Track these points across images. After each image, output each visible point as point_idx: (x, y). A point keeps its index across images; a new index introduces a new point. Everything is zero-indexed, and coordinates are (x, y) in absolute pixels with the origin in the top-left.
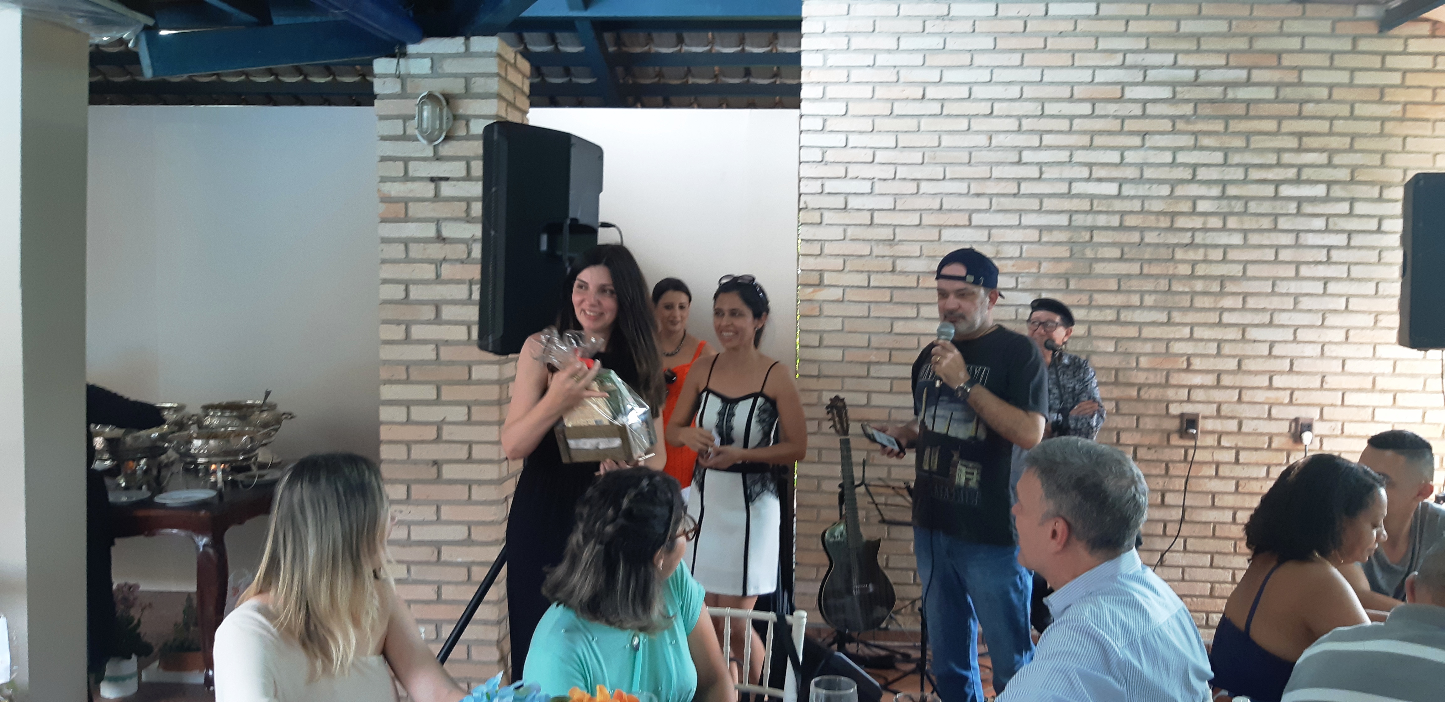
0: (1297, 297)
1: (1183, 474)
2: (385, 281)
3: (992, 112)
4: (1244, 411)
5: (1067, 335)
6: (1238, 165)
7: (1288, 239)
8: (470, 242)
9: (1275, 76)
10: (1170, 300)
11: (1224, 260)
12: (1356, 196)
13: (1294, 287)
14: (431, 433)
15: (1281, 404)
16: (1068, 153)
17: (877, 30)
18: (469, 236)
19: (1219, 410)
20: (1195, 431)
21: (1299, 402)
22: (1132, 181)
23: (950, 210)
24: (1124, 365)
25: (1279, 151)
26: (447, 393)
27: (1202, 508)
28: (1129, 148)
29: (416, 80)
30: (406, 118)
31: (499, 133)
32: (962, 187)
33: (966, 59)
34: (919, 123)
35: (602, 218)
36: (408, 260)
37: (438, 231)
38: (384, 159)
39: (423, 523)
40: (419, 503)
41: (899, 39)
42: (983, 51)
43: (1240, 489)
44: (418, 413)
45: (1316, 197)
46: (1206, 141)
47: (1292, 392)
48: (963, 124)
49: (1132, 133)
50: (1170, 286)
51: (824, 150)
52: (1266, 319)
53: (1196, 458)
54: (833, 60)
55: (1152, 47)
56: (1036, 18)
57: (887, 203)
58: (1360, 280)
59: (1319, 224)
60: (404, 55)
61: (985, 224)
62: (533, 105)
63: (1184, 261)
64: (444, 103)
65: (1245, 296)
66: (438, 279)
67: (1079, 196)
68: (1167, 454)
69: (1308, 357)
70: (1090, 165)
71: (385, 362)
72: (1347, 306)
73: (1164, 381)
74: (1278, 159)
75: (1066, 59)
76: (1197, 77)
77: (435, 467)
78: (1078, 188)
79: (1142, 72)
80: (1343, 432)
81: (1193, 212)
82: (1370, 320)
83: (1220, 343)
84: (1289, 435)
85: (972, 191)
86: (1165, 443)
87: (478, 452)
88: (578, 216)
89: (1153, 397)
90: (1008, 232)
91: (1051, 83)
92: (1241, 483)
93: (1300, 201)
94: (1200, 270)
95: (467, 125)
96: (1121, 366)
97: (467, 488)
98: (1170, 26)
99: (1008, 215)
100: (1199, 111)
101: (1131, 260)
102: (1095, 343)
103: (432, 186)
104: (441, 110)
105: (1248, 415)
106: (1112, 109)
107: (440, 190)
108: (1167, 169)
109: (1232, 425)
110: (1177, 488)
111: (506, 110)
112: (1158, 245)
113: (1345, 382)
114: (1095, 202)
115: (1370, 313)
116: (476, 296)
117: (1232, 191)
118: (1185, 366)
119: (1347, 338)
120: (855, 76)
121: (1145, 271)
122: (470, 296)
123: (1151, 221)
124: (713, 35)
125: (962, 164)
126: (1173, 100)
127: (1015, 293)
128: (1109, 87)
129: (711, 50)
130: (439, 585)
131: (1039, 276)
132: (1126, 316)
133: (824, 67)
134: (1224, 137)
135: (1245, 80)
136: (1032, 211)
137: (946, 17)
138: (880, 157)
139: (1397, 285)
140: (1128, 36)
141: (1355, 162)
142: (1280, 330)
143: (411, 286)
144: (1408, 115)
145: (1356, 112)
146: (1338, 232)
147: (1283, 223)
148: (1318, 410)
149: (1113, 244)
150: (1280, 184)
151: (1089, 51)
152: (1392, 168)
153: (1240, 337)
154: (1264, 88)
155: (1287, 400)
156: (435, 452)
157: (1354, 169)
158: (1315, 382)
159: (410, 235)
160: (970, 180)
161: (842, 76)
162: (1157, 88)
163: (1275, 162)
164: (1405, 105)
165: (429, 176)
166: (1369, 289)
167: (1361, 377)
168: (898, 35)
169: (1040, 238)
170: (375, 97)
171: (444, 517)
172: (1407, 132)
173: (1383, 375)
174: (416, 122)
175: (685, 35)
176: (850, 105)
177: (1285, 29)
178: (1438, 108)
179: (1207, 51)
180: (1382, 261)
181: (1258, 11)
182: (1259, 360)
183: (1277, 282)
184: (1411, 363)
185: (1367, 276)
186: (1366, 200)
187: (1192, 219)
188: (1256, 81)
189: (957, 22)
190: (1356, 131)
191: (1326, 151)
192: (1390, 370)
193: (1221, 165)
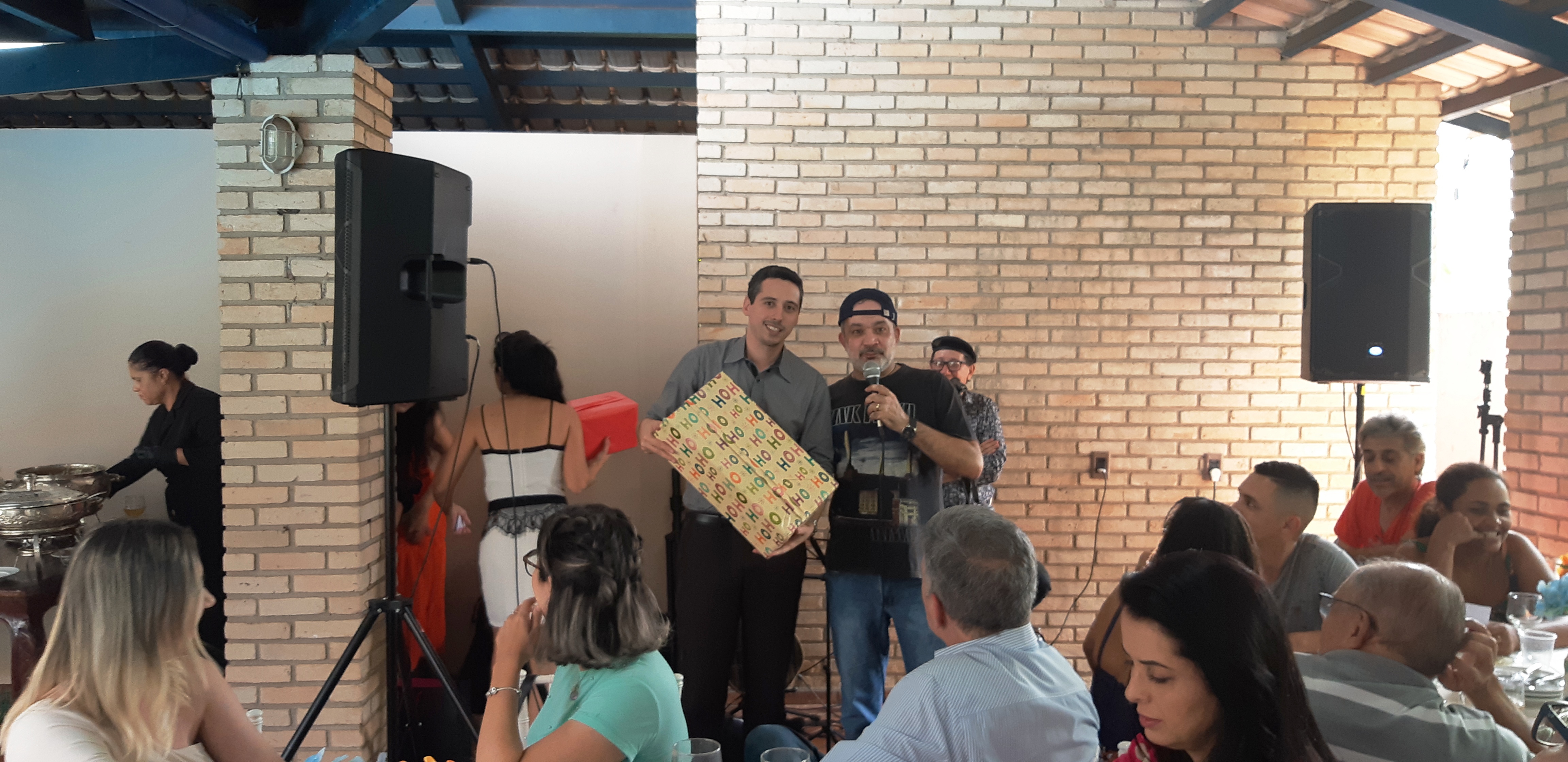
0: (1203, 331)
1: (1094, 515)
2: (226, 326)
3: (896, 140)
4: (1155, 449)
5: (971, 372)
6: (1143, 196)
7: (1192, 272)
8: (324, 282)
9: (1178, 104)
10: (1078, 337)
11: (1132, 294)
12: (1259, 227)
13: (1200, 321)
14: (280, 495)
15: (1190, 440)
16: (974, 184)
17: (776, 51)
18: (324, 275)
19: (1128, 448)
20: (1104, 471)
21: (1206, 438)
22: (1039, 213)
23: (856, 244)
24: (1033, 403)
25: (1184, 181)
26: (299, 450)
27: (1114, 549)
28: (1034, 179)
29: (262, 102)
30: (249, 144)
31: (355, 162)
32: (868, 220)
33: (868, 85)
34: (822, 151)
35: (471, 254)
36: (252, 302)
37: (288, 270)
38: (224, 190)
39: (273, 596)
40: (268, 574)
41: (799, 62)
42: (887, 76)
43: (1151, 529)
44: (265, 473)
45: (1220, 228)
46: (1111, 171)
47: (1200, 427)
48: (867, 154)
49: (1038, 163)
50: (1078, 321)
51: (723, 179)
52: (1173, 353)
53: (1107, 499)
54: (730, 83)
55: (1057, 73)
56: (941, 42)
57: (790, 236)
58: (1264, 313)
59: (1224, 255)
60: (247, 74)
61: (891, 258)
62: (396, 128)
63: (1092, 296)
64: (293, 128)
65: (1153, 330)
66: (288, 323)
67: (986, 229)
68: (1078, 495)
69: (1216, 392)
70: (997, 197)
72: (1252, 339)
73: (1073, 420)
74: (1184, 189)
75: (971, 86)
76: (1102, 104)
77: (287, 533)
78: (986, 220)
79: (1047, 99)
81: (1101, 245)
82: (1274, 353)
83: (1128, 379)
84: (1198, 472)
85: (878, 224)
86: (1076, 484)
87: (335, 515)
88: (443, 251)
89: (1062, 436)
90: (915, 266)
91: (956, 111)
92: (1152, 523)
93: (1205, 232)
94: (1108, 304)
95: (320, 152)
96: (1030, 405)
97: (323, 555)
98: (1074, 52)
99: (914, 249)
100: (1105, 141)
101: (1039, 295)
102: (1004, 381)
103: (281, 219)
104: (290, 136)
105: (1157, 453)
106: (1017, 138)
107: (289, 224)
108: (1073, 200)
109: (1142, 464)
110: (1089, 530)
111: (364, 135)
112: (1065, 279)
113: (1252, 417)
114: (1002, 235)
115: (1275, 346)
116: (330, 341)
117: (1138, 222)
118: (1094, 403)
119: (1253, 372)
120: (755, 100)
121: (1053, 306)
122: (325, 341)
123: (1058, 254)
124: (606, 53)
125: (867, 195)
126: (1079, 129)
127: (923, 331)
128: (1014, 115)
129: (604, 69)
130: (292, 665)
131: (947, 312)
132: (1034, 352)
133: (721, 90)
134: (1129, 167)
135: (1150, 109)
136: (939, 245)
137: (848, 40)
138: (782, 187)
139: (1299, 318)
140: (1033, 62)
141: (1258, 192)
142: (1187, 365)
143: (257, 331)
144: (1309, 144)
145: (1260, 141)
146: (1241, 264)
147: (1189, 256)
148: (1226, 446)
149: (1021, 279)
150: (1186, 216)
151: (994, 77)
152: (1294, 198)
153: (1148, 373)
154: (1169, 117)
155: (1195, 437)
156: (287, 516)
157: (1257, 200)
158: (1223, 418)
159: (255, 274)
160: (875, 212)
161: (740, 100)
162: (1062, 117)
163: (1180, 193)
164: (1306, 134)
165: (276, 208)
166: (1274, 321)
167: (1267, 412)
168: (798, 58)
169: (947, 273)
170: (214, 120)
171: (296, 589)
172: (1308, 162)
173: (1288, 409)
174: (260, 149)
175: (575, 52)
176: (750, 132)
177: (1188, 56)
178: (1338, 136)
179: (1112, 78)
180: (1286, 293)
181: (1162, 38)
182: (1167, 396)
183: (1184, 316)
184: (1316, 396)
185: (1271, 309)
186: (1269, 231)
187: (1099, 252)
188: (1160, 109)
189: (859, 46)
190: (1259, 161)
191: (1228, 181)
192: (1295, 403)
193: (1127, 196)
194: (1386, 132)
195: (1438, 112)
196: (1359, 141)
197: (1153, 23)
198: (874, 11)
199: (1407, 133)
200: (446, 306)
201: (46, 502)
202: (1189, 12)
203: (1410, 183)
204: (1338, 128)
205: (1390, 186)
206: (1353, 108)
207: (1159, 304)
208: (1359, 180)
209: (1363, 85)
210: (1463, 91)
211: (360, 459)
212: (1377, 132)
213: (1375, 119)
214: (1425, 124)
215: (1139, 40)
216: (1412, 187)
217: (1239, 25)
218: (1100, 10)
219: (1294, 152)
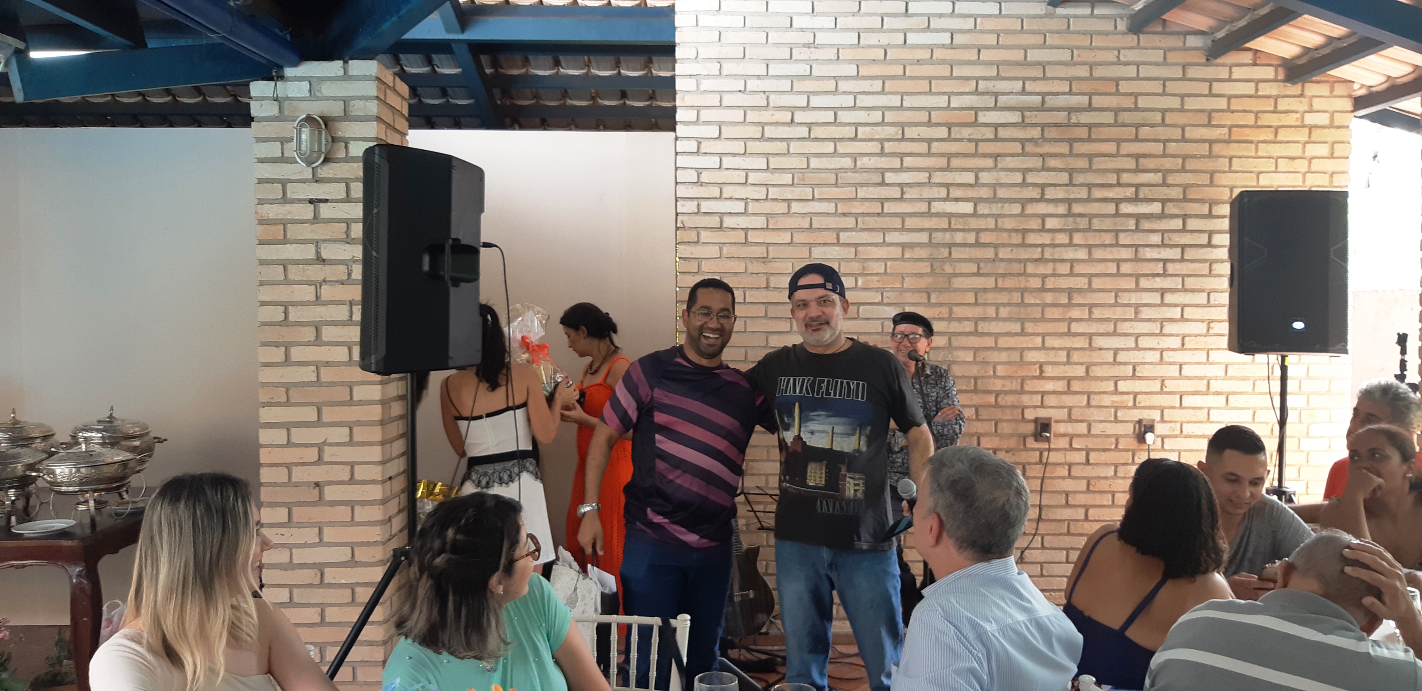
0: (1137, 307)
1: (1039, 475)
2: (263, 304)
3: (856, 135)
4: (1094, 414)
5: (929, 345)
6: (1082, 185)
7: (1127, 254)
8: (350, 263)
9: (1113, 102)
10: (1023, 313)
11: (1072, 274)
12: (1188, 213)
13: (1134, 298)
14: (312, 455)
15: (1126, 407)
16: (927, 175)
17: (747, 56)
18: (350, 257)
19: (1069, 414)
20: (1048, 435)
21: (1141, 405)
22: (986, 200)
23: (819, 229)
24: (982, 373)
25: (1118, 172)
26: (328, 415)
27: (1056, 506)
28: (982, 170)
29: (294, 103)
30: (284, 141)
31: (380, 156)
32: (830, 207)
33: (831, 85)
34: (788, 145)
35: (484, 239)
36: (287, 282)
38: (261, 181)
39: (305, 545)
40: (300, 525)
41: (767, 65)
42: (847, 78)
43: (1091, 488)
44: (298, 435)
45: (1152, 214)
46: (1053, 163)
47: (1136, 395)
48: (829, 147)
49: (985, 155)
50: (1022, 298)
51: (699, 171)
52: (1110, 327)
53: (1051, 460)
54: (705, 85)
55: (1002, 74)
56: (896, 46)
57: (760, 222)
58: (1193, 291)
59: (1156, 239)
60: (281, 77)
61: (851, 242)
62: (411, 127)
63: (1035, 275)
64: (323, 126)
65: (1091, 307)
66: (318, 300)
67: (938, 215)
68: (1023, 457)
69: (1150, 363)
70: (947, 186)
71: (264, 385)
72: (1182, 315)
73: (1019, 388)
74: (1118, 179)
75: (924, 86)
76: (1043, 102)
77: (317, 488)
78: (937, 207)
79: (993, 98)
80: (1181, 431)
81: (1043, 229)
82: (1202, 328)
83: (1069, 351)
84: (1134, 435)
85: (840, 211)
86: (1022, 447)
87: (360, 473)
88: (460, 238)
89: (1009, 404)
90: (874, 249)
91: (910, 109)
92: (1092, 482)
93: (1138, 217)
94: (1050, 283)
95: (346, 147)
96: (979, 375)
97: (350, 508)
98: (1019, 55)
99: (873, 234)
100: (1046, 135)
101: (986, 275)
102: (955, 353)
103: (311, 207)
104: (320, 133)
105: (1096, 418)
106: (966, 132)
107: (319, 212)
108: (1018, 189)
109: (1082, 428)
111: (386, 133)
112: (1011, 260)
113: (1183, 386)
114: (953, 221)
115: (1203, 321)
116: (357, 316)
117: (1077, 209)
118: (1038, 373)
119: (1183, 345)
120: (728, 100)
121: (1000, 285)
122: (351, 317)
123: (1004, 238)
124: (589, 59)
125: (829, 185)
126: (1022, 124)
127: (881, 307)
128: (963, 112)
129: (587, 74)
130: (322, 608)
131: (903, 290)
132: (983, 327)
133: (698, 91)
134: (1068, 159)
135: (1087, 106)
136: (895, 230)
137: (812, 45)
138: (753, 178)
139: (1226, 295)
140: (980, 64)
141: (1187, 181)
142: (1123, 338)
143: (290, 308)
144: (1233, 138)
145: (1188, 135)
146: (1172, 246)
147: (1124, 239)
148: (1159, 412)
149: (970, 260)
150: (1120, 203)
151: (944, 78)
152: (1221, 186)
153: (1087, 346)
154: (1104, 114)
155: (1131, 404)
156: (318, 474)
157: (1186, 187)
158: (1156, 386)
159: (289, 257)
160: (837, 200)
161: (715, 100)
162: (1007, 113)
163: (1115, 182)
164: (1231, 128)
165: (308, 197)
166: (1202, 299)
167: (1196, 381)
168: (767, 62)
169: (903, 255)
170: (252, 119)
171: (326, 539)
172: (1232, 153)
173: (1216, 378)
174: (294, 144)
175: (562, 58)
176: (723, 128)
177: (1122, 58)
178: (1259, 130)
179: (1052, 78)
180: (1213, 273)
181: (1097, 42)
182: (1105, 367)
183: (1120, 294)
184: (1241, 366)
185: (1199, 287)
186: (1197, 216)
187: (1041, 236)
188: (1097, 106)
189: (821, 50)
190: (1187, 153)
191: (1159, 172)
192: (1222, 373)
193: (1066, 185)
194: (1304, 126)
195: (1352, 109)
196: (1279, 134)
197: (1089, 29)
198: (836, 19)
199: (1323, 127)
200: (462, 284)
201: (99, 461)
202: (1122, 19)
203: (1325, 173)
204: (1259, 123)
205: (1308, 175)
206: (1273, 104)
207: (1097, 283)
208: (1279, 170)
209: (1281, 84)
210: (1374, 89)
211: (382, 423)
212: (1296, 127)
213: (1293, 114)
214: (1339, 119)
215: (1078, 44)
216: (1327, 176)
217: (1168, 30)
218: (1041, 17)
219: (1219, 144)
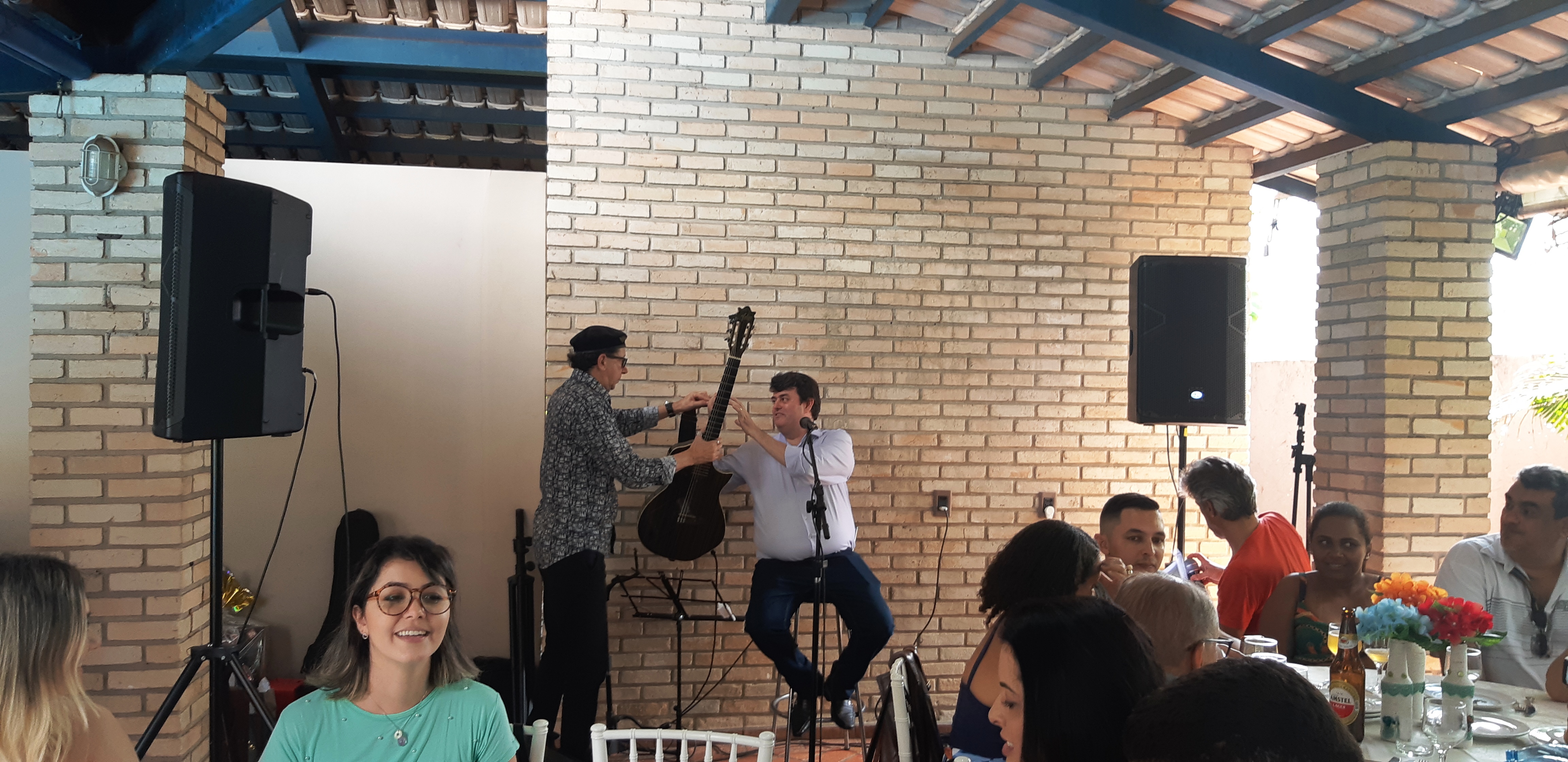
0: (1037, 375)
1: (936, 552)
2: (39, 357)
3: (747, 184)
4: (993, 487)
6: (981, 246)
7: (1028, 319)
8: (146, 311)
9: (1014, 159)
10: (921, 379)
11: (970, 339)
12: (1088, 277)
13: (1034, 365)
14: (94, 536)
15: (1026, 479)
16: (822, 230)
17: (628, 93)
18: (148, 304)
19: (968, 487)
20: (946, 509)
21: (1041, 477)
22: (884, 259)
23: (707, 285)
24: (878, 444)
25: (1019, 233)
26: (116, 489)
27: (955, 585)
28: (880, 226)
29: (83, 122)
30: (68, 166)
31: (185, 184)
32: (718, 261)
33: (720, 129)
34: (673, 193)
35: (308, 286)
36: (67, 331)
37: (107, 298)
38: (38, 212)
41: (650, 104)
42: (737, 122)
45: (1052, 278)
46: (952, 221)
47: (1036, 467)
48: (718, 196)
49: (883, 211)
50: (920, 364)
51: (572, 216)
52: (1010, 396)
53: (948, 536)
54: (580, 122)
55: (900, 126)
56: (790, 91)
57: (640, 275)
58: (1093, 358)
59: (1056, 303)
60: (68, 92)
62: (229, 156)
63: (933, 340)
64: (117, 150)
65: (991, 374)
66: (106, 354)
67: (833, 273)
68: (921, 532)
69: (1049, 433)
70: (843, 242)
71: (36, 453)
72: (1082, 383)
73: (916, 458)
74: (1018, 241)
75: (820, 135)
76: (943, 158)
78: (833, 265)
79: (892, 151)
80: (1082, 505)
81: (942, 291)
82: (1102, 397)
83: (968, 420)
84: (1033, 510)
85: (729, 266)
86: (919, 521)
87: (154, 558)
88: (280, 282)
89: (906, 475)
90: (763, 308)
91: (805, 159)
93: (1038, 281)
94: (949, 348)
95: (146, 175)
96: (875, 446)
97: (140, 600)
98: (918, 107)
99: (763, 291)
100: (945, 192)
101: (884, 338)
103: (100, 244)
104: (113, 157)
105: (995, 491)
106: (863, 186)
107: (109, 249)
108: (916, 248)
109: (981, 502)
110: (932, 566)
111: (195, 159)
112: (909, 323)
113: (1083, 457)
114: (849, 280)
115: (1103, 390)
116: (153, 373)
117: (976, 270)
118: (936, 444)
119: (1083, 414)
120: (606, 139)
121: (897, 349)
122: (146, 373)
123: (902, 299)
124: (450, 88)
125: (717, 237)
126: (921, 180)
128: (860, 165)
129: (448, 104)
131: (796, 353)
132: (879, 393)
133: (572, 128)
134: (968, 218)
135: (987, 163)
136: (788, 288)
137: (700, 85)
138: (633, 226)
139: (1126, 364)
140: (878, 115)
141: (1087, 245)
142: (1023, 406)
143: (70, 362)
144: (1134, 201)
145: (1088, 197)
146: (1073, 312)
147: (1024, 303)
148: (1059, 485)
149: (867, 322)
150: (1020, 265)
151: (841, 128)
152: (1120, 251)
153: (986, 415)
154: (1005, 172)
155: (1030, 476)
156: (101, 559)
157: (1086, 251)
158: (1056, 458)
159: (70, 302)
160: (726, 254)
161: (591, 139)
162: (905, 168)
163: (1015, 244)
164: (1131, 191)
165: (96, 232)
166: (1102, 366)
167: (1097, 452)
168: (650, 100)
169: (797, 315)
170: (30, 140)
172: (1133, 217)
173: (1116, 450)
174: (80, 170)
175: (418, 85)
176: (600, 171)
177: (1023, 114)
178: (1160, 194)
179: (952, 133)
180: (1113, 340)
181: (998, 96)
182: (1004, 437)
183: (1019, 360)
184: (1141, 437)
185: (1099, 354)
186: (1097, 281)
187: (940, 298)
188: (997, 164)
189: (710, 91)
190: (1088, 215)
191: (1061, 233)
192: (1123, 444)
193: (966, 245)
194: (1203, 191)
195: (1251, 175)
196: (1179, 199)
197: (990, 82)
199: (1223, 193)
200: (281, 337)
202: (1024, 73)
203: (1225, 240)
204: (1159, 187)
205: (1207, 241)
206: (1173, 167)
208: (1179, 235)
209: (1181, 147)
210: (1272, 155)
211: (183, 498)
212: (1195, 192)
213: (1193, 179)
214: (1239, 185)
215: (979, 97)
216: (1227, 242)
218: (941, 67)
219: (1120, 207)
